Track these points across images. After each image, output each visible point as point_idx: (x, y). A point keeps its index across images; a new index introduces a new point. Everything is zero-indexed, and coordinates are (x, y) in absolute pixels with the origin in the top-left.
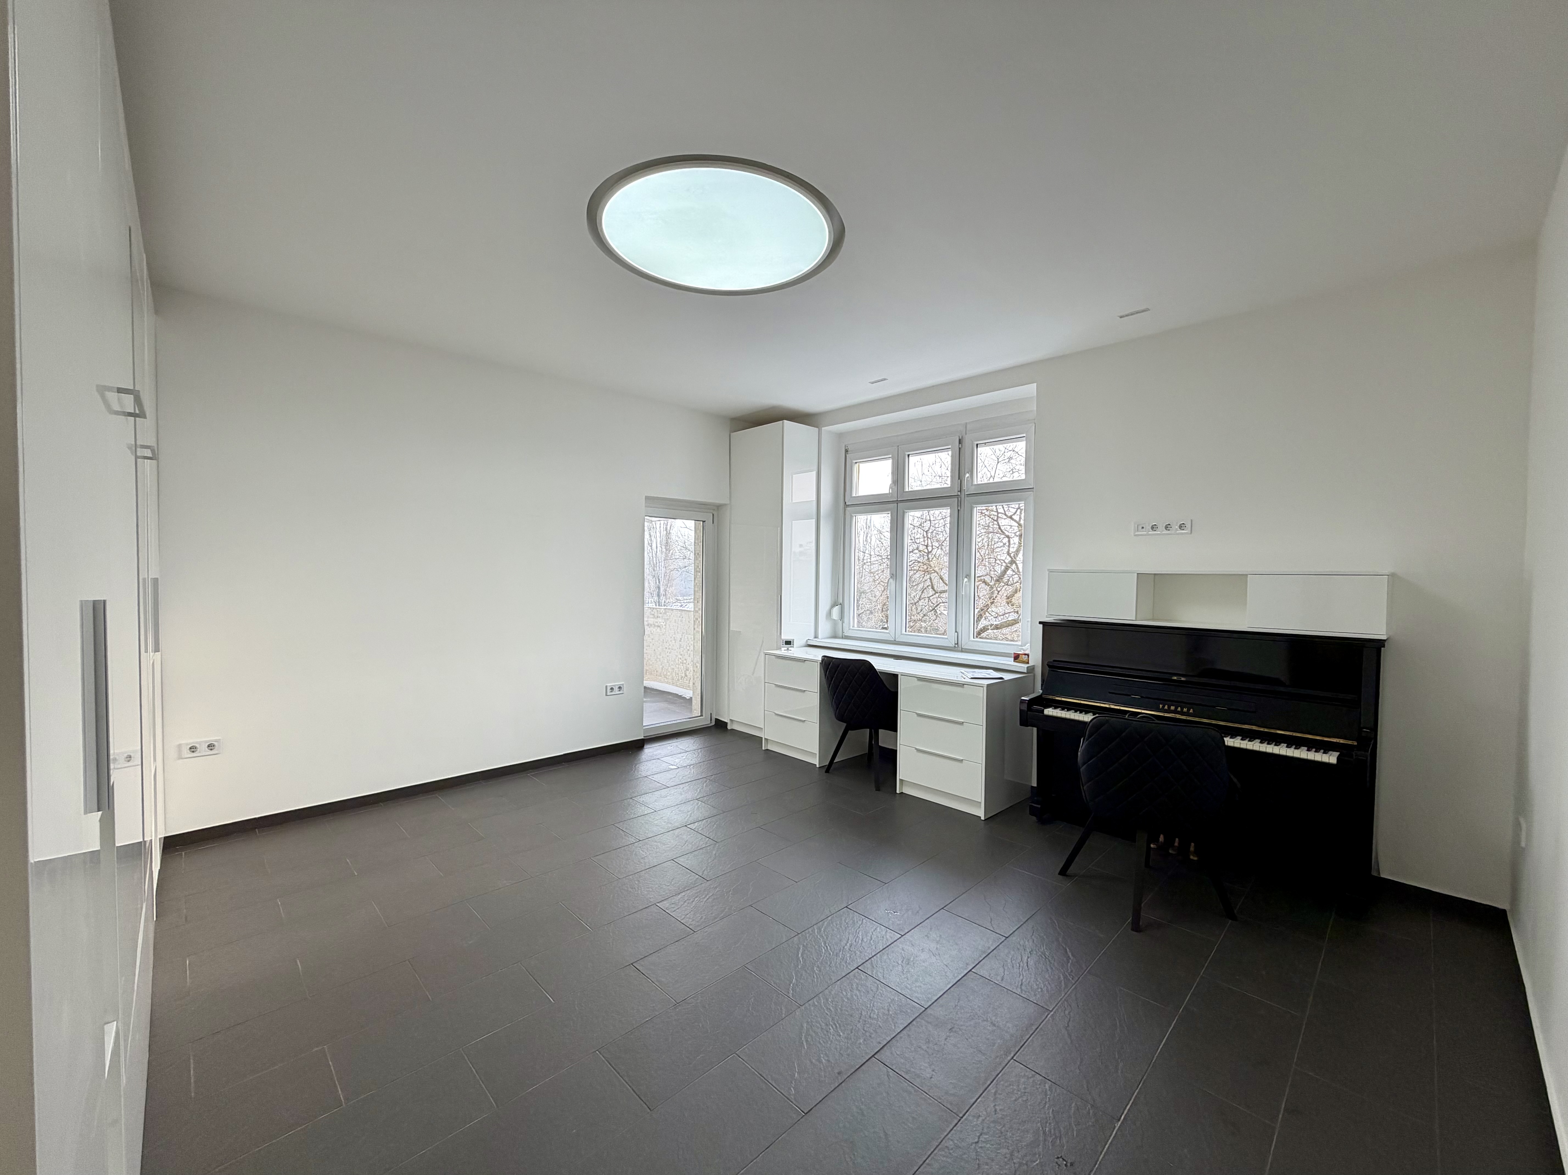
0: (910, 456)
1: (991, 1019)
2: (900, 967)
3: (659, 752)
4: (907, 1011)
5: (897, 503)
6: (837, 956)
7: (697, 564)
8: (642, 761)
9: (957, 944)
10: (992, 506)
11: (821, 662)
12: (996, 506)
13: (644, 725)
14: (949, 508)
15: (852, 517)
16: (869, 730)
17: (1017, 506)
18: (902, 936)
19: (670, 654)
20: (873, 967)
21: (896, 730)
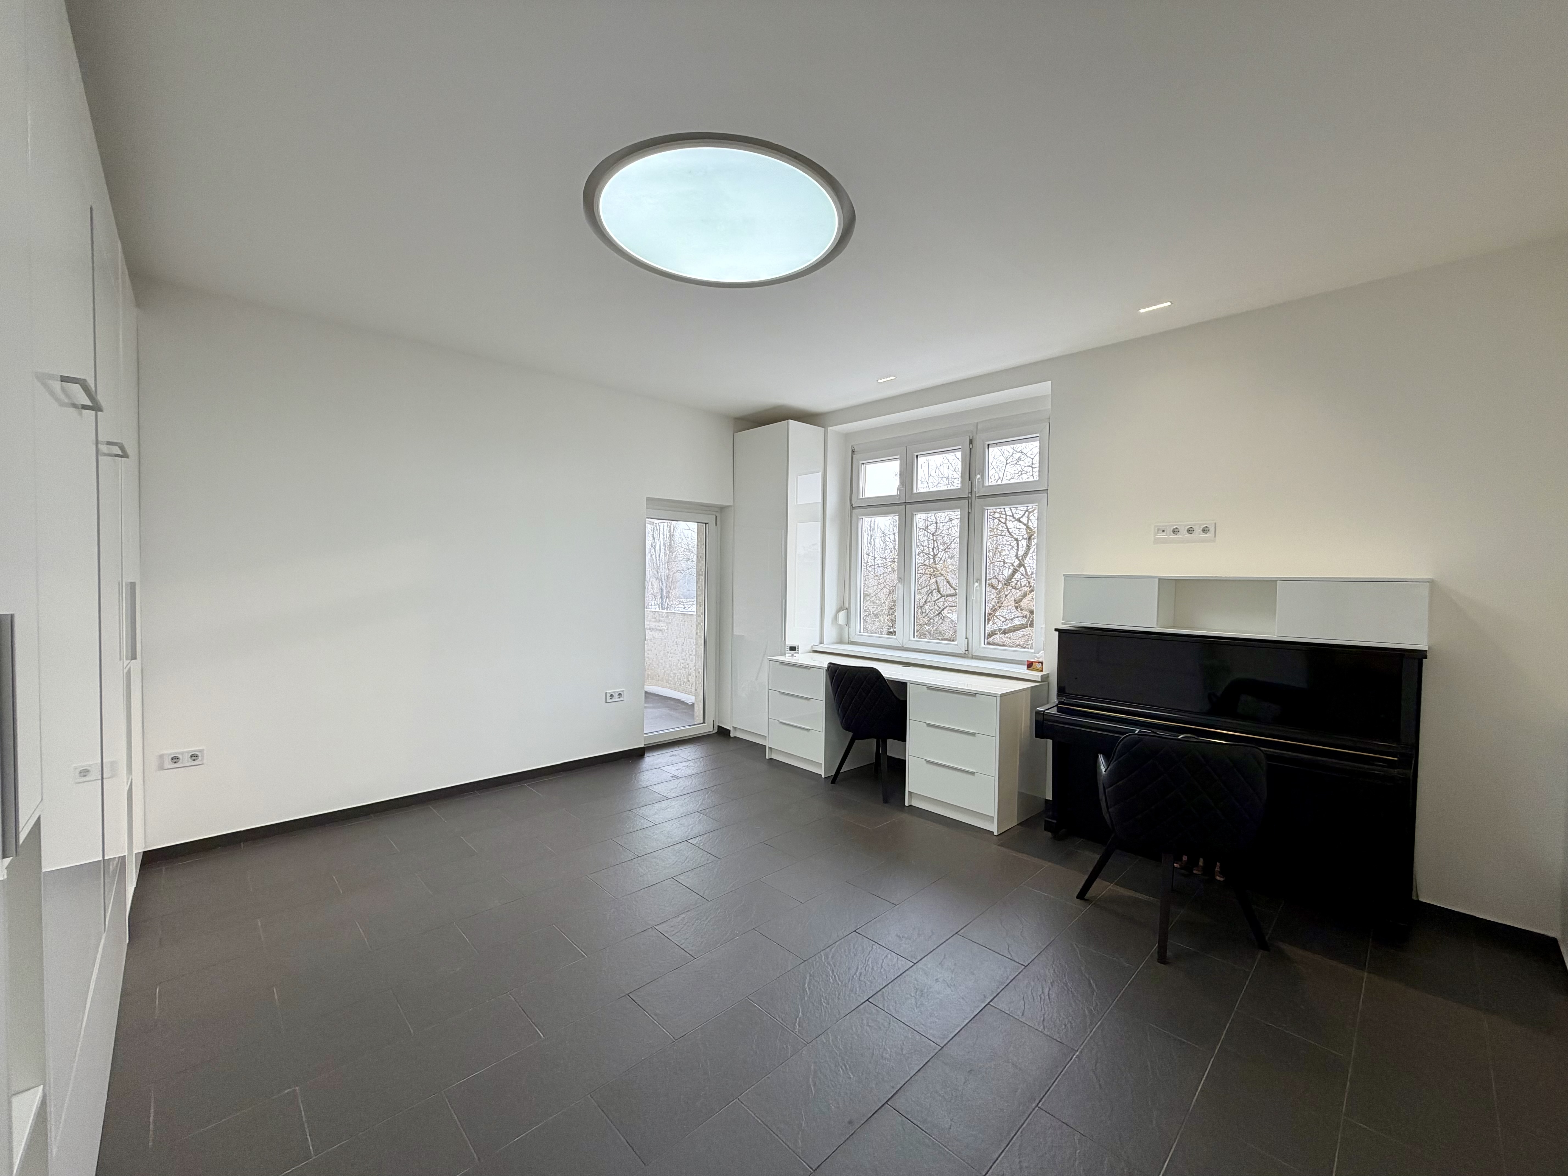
0: (919, 456)
1: (1012, 1060)
2: (913, 1001)
3: (660, 760)
4: (921, 1050)
5: (906, 505)
6: (846, 986)
7: (700, 568)
8: (642, 770)
9: (973, 974)
10: (1000, 509)
11: (827, 669)
12: (1004, 509)
13: (644, 733)
14: (959, 510)
15: (858, 520)
16: (875, 740)
17: (1025, 509)
18: (915, 964)
19: (672, 659)
20: (884, 999)
21: (905, 740)
